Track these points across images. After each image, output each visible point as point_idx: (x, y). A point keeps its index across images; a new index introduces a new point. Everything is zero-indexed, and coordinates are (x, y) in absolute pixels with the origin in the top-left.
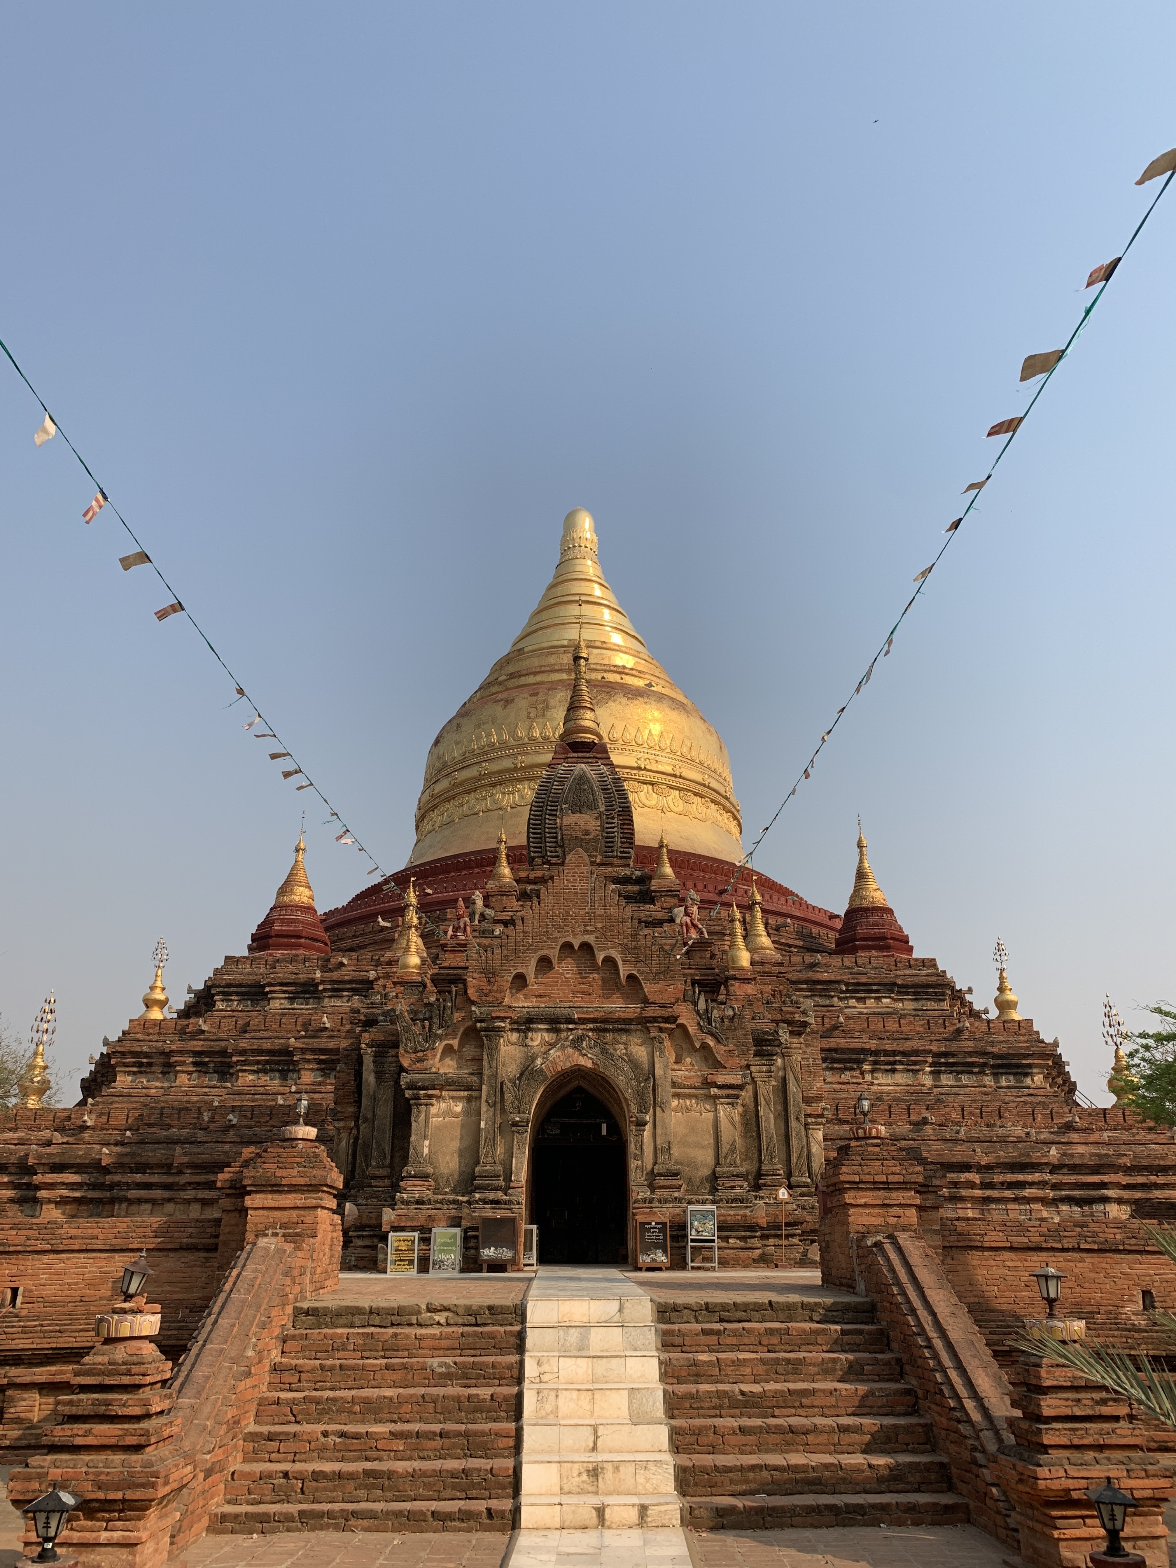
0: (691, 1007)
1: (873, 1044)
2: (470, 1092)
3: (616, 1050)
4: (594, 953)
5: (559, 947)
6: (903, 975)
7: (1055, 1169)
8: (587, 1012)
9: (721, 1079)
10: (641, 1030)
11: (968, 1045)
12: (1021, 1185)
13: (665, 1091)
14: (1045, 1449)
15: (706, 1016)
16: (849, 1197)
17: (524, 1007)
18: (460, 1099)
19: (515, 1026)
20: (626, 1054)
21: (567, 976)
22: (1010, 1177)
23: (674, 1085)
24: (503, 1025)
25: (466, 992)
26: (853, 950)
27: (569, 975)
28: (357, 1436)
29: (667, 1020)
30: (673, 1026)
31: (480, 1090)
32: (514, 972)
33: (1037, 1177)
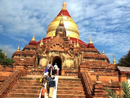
0: (69, 51)
1: (90, 57)
4: (59, 45)
5: (56, 44)
6: (94, 50)
7: (106, 69)
8: (58, 51)
9: (72, 58)
10: (64, 53)
11: (99, 57)
12: (103, 71)
13: (66, 59)
14: (95, 95)
15: (71, 52)
16: (80, 69)
17: (52, 50)
18: (45, 59)
19: (51, 52)
20: (62, 55)
21: (57, 47)
22: (102, 70)
24: (49, 51)
25: (46, 48)
26: (89, 48)
28: (22, 91)
30: (67, 52)
31: (47, 58)
32: (51, 46)
33: (105, 70)
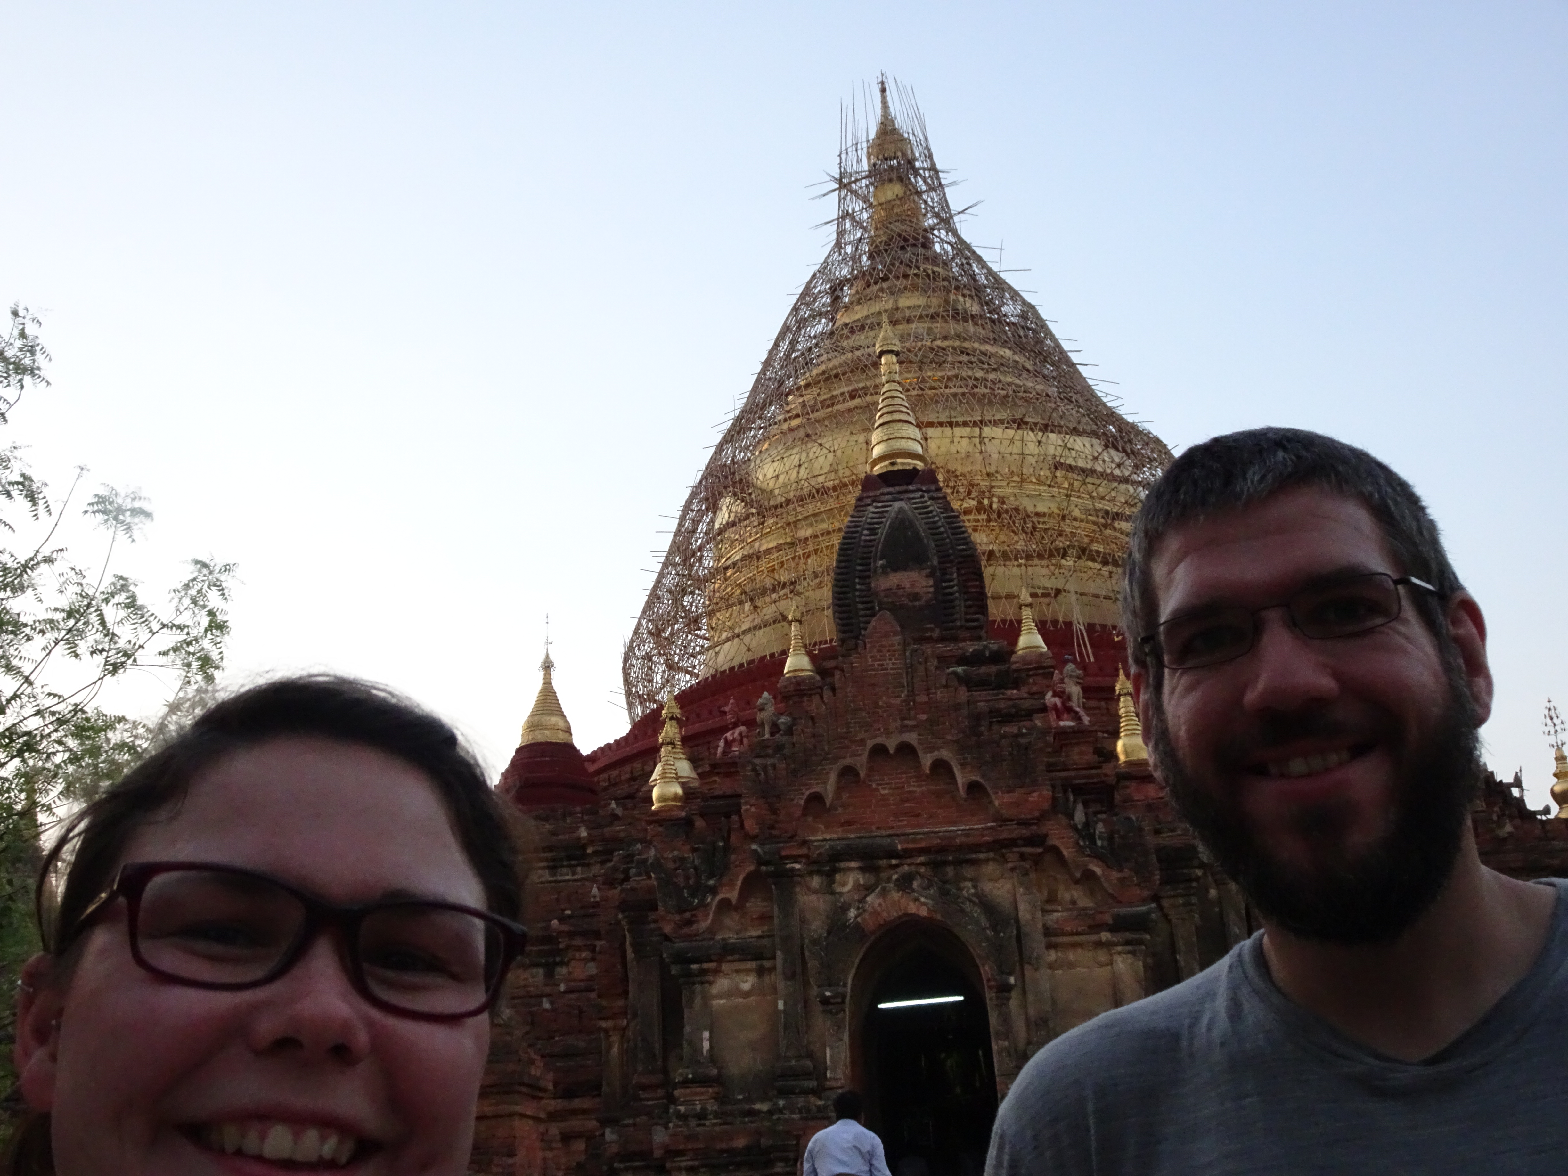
0: (1064, 820)
2: (759, 962)
3: (961, 889)
4: (918, 756)
5: (866, 753)
8: (914, 841)
10: (994, 859)
13: (1036, 943)
15: (1086, 832)
17: (825, 840)
18: (747, 971)
19: (815, 868)
20: (975, 895)
21: (883, 792)
23: (1048, 932)
24: (797, 866)
25: (742, 826)
27: (886, 792)
29: (1031, 841)
30: (1040, 850)
31: (774, 957)
32: (808, 793)
